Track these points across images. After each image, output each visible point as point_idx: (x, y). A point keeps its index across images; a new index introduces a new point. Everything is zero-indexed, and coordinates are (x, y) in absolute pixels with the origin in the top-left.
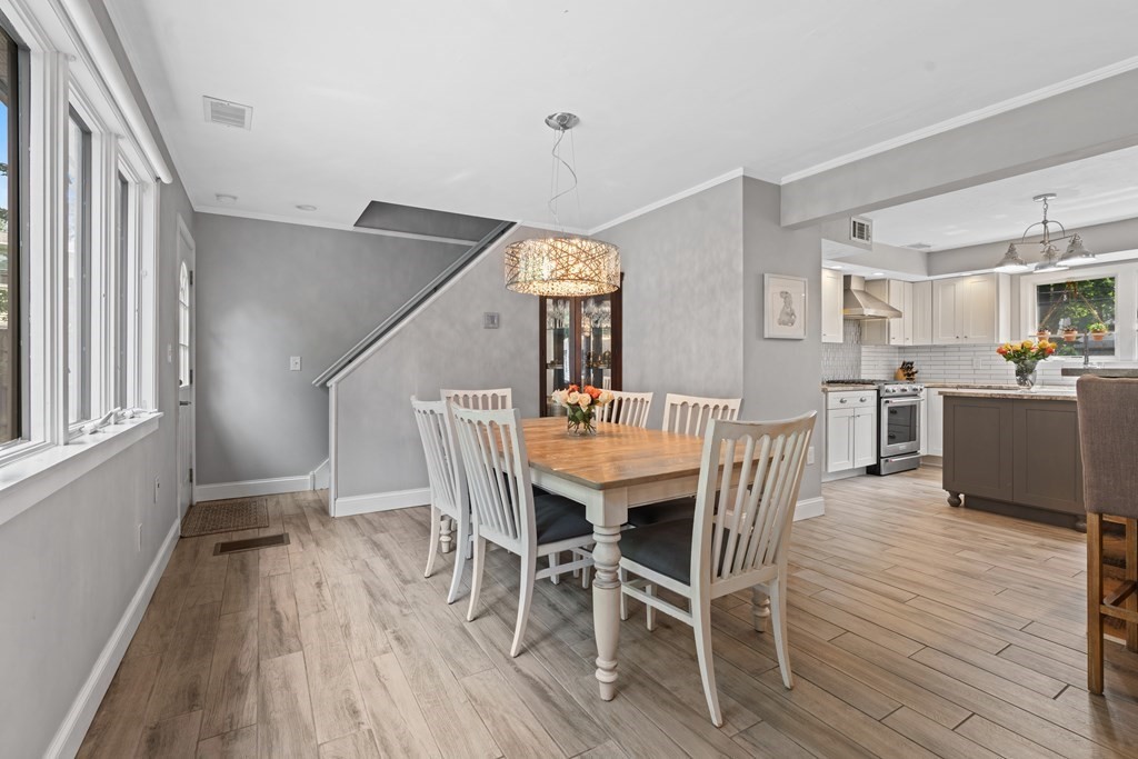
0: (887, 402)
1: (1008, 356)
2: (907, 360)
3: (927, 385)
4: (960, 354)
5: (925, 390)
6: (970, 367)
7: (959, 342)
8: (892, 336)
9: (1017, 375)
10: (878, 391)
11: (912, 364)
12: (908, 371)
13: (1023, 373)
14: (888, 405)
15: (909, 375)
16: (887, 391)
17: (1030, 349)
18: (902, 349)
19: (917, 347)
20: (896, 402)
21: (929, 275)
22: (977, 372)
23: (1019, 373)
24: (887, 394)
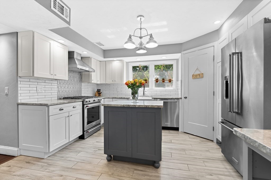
0: (87, 106)
1: (129, 87)
2: (99, 89)
3: (104, 97)
4: (114, 87)
5: (103, 100)
6: (116, 91)
7: (113, 82)
8: (92, 79)
9: (132, 95)
10: (83, 102)
11: (100, 90)
12: (99, 93)
13: (134, 93)
14: (87, 107)
15: (99, 94)
16: (87, 102)
17: (137, 83)
18: (97, 84)
19: (102, 84)
20: (90, 106)
21: (104, 58)
22: (118, 92)
23: (133, 94)
24: (87, 103)
